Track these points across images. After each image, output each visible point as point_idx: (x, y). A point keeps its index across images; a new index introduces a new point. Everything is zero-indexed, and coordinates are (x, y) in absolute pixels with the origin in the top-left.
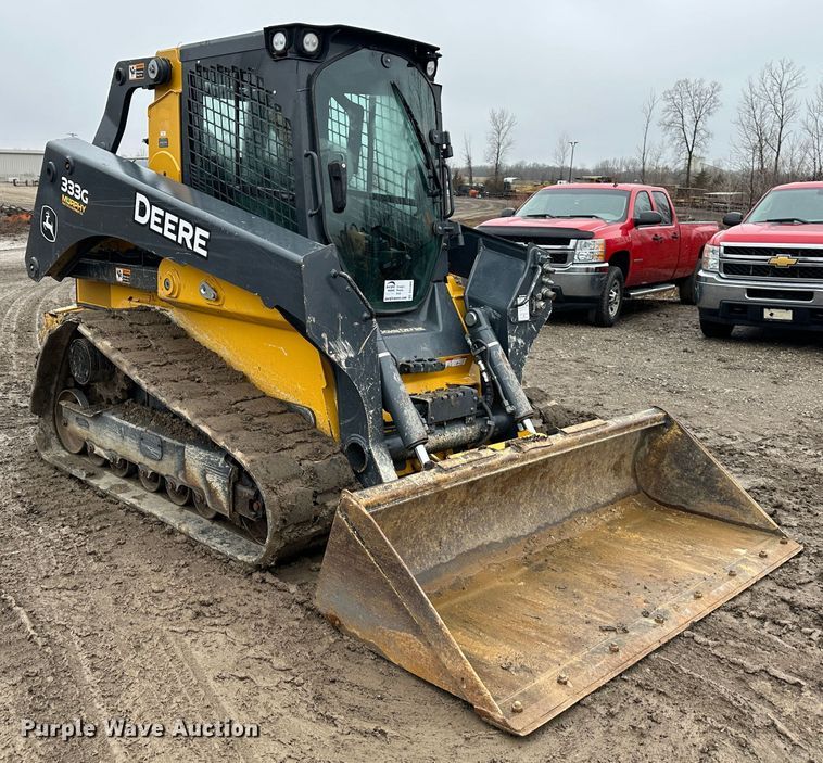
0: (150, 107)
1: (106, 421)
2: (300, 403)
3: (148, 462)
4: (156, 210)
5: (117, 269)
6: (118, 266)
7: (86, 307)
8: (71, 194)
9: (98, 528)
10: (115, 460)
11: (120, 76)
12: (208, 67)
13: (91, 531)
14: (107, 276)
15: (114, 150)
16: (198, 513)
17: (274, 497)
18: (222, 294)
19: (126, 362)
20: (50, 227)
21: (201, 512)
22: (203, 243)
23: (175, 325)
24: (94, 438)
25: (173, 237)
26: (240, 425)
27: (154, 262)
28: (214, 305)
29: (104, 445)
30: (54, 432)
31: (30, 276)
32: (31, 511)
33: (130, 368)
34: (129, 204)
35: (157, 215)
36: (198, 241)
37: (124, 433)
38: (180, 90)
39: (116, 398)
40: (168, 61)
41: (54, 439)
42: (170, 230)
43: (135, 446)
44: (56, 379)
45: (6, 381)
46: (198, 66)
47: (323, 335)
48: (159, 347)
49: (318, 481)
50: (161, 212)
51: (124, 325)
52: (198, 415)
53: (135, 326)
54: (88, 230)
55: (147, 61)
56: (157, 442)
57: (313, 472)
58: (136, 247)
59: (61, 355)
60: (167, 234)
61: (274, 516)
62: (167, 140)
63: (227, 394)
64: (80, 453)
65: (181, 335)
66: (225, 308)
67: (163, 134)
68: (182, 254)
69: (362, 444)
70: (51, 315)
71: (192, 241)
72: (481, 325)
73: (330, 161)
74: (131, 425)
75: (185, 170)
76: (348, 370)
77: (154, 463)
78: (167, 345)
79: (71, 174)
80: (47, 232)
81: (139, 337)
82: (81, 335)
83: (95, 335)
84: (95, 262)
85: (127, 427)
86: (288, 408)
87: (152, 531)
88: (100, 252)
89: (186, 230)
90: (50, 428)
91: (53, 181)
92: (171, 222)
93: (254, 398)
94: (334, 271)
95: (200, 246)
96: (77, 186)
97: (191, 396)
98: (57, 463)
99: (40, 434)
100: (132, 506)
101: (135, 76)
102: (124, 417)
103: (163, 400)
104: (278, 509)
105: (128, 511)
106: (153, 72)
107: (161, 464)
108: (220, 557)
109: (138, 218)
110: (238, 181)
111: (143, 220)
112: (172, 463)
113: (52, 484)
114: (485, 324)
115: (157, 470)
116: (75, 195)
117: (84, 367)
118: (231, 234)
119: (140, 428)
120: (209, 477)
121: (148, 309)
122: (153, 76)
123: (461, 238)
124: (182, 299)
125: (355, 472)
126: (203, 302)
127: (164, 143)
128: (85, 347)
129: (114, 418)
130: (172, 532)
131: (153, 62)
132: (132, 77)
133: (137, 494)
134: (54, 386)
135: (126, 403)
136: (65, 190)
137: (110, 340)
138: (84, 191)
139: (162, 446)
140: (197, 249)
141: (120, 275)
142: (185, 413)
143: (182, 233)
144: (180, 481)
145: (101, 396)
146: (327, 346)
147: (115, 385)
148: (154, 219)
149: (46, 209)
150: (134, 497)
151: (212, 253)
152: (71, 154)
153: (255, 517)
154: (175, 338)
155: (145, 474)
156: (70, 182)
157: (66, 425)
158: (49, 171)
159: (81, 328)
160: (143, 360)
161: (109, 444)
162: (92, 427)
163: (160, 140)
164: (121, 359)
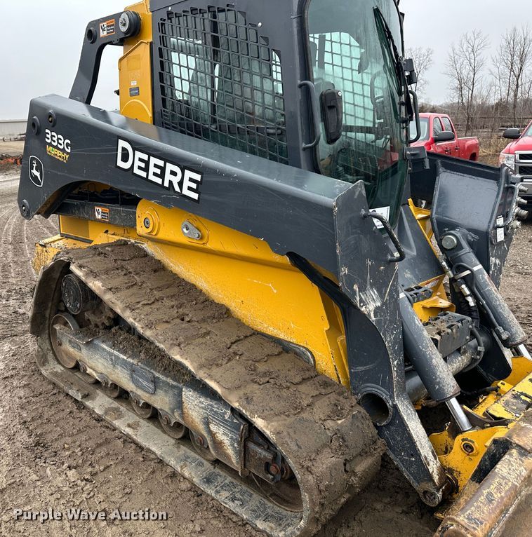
0: (121, 60)
1: (97, 348)
2: (294, 341)
3: (139, 392)
4: (139, 155)
5: (96, 208)
6: (97, 206)
7: (68, 237)
8: (55, 144)
9: (102, 468)
10: (107, 383)
11: (91, 35)
12: (180, 11)
13: (96, 473)
14: (87, 214)
15: (88, 101)
16: (195, 452)
17: (310, 477)
18: (205, 232)
19: (119, 303)
20: (37, 174)
21: (199, 451)
22: (194, 186)
23: (152, 258)
24: (87, 360)
25: (159, 181)
26: (248, 378)
27: (132, 202)
28: (199, 244)
29: (96, 369)
30: (50, 348)
31: (23, 215)
32: (37, 444)
33: (124, 310)
34: (112, 150)
35: (140, 160)
36: (187, 183)
37: (115, 362)
38: (150, 40)
39: (103, 324)
40: (136, 14)
41: (50, 356)
42: (155, 174)
43: (127, 376)
44: (50, 305)
45: (7, 288)
46: (169, 13)
47: (354, 287)
48: (143, 283)
49: (347, 446)
50: (145, 157)
51: (109, 263)
52: (201, 366)
53: (119, 262)
54: (71, 176)
55: (117, 16)
56: (150, 376)
57: (340, 435)
58: (111, 188)
59: (54, 286)
60: (152, 177)
61: (311, 500)
62: (138, 89)
63: (221, 335)
64: (73, 368)
65: (159, 268)
66: (209, 246)
67: (134, 84)
68: (168, 198)
69: (384, 397)
70: (41, 245)
71: (181, 184)
72: (462, 248)
73: (323, 89)
74: (121, 356)
75: (157, 115)
76: (377, 321)
77: (147, 395)
78: (150, 281)
79: (53, 126)
80: (35, 178)
81: (125, 275)
82: (71, 272)
83: (87, 275)
84: (76, 202)
85: (118, 358)
86: (284, 348)
87: (153, 472)
88: (79, 193)
89: (173, 173)
90: (46, 346)
91: (38, 133)
92: (156, 166)
93: (246, 337)
94: (363, 212)
95: (190, 188)
96: (60, 136)
97: (188, 341)
98: (55, 379)
99: (38, 352)
100: (128, 435)
101: (105, 33)
102: (113, 346)
103: (161, 346)
104: (316, 492)
105: (125, 441)
106: (124, 25)
107: (153, 398)
108: (235, 519)
109: (120, 163)
110: (214, 121)
111: (126, 166)
112: (167, 399)
113: (52, 404)
114: (467, 248)
115: (150, 402)
116: (58, 145)
117: (75, 300)
118: (229, 175)
119: (130, 360)
120: (213, 428)
121: (125, 243)
122: (124, 29)
123: (427, 161)
124: (161, 236)
125: (375, 426)
126: (184, 240)
127: (135, 92)
128: (76, 282)
129: (105, 346)
130: (174, 475)
131: (124, 16)
132: (103, 34)
133: (131, 421)
134: (48, 311)
135: (113, 330)
136: (49, 141)
137: (101, 280)
138: (67, 141)
139: (155, 381)
140: (186, 192)
141: (99, 212)
142: (187, 363)
143: (168, 177)
144: (177, 417)
145: (89, 320)
146: (358, 299)
147: (102, 313)
148: (137, 163)
149: (33, 159)
150: (129, 426)
151: (204, 196)
152: (53, 108)
153: (273, 480)
154: (155, 271)
155: (138, 403)
156: (54, 134)
157: (60, 345)
158: (34, 125)
159: (73, 268)
160: (134, 300)
161: (101, 368)
162: (84, 351)
163: (131, 90)
164: (114, 300)
